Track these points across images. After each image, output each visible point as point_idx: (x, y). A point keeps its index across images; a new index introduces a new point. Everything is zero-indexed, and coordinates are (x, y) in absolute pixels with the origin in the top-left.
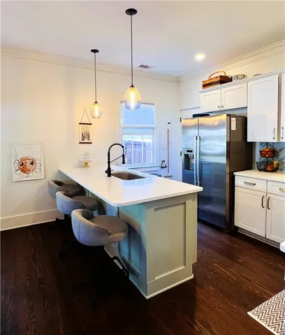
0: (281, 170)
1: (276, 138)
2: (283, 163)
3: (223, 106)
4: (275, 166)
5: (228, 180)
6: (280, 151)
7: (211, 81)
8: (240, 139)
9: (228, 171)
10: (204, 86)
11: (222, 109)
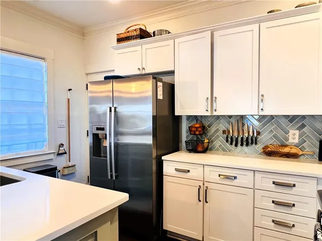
0: (211, 150)
1: (209, 110)
2: (212, 142)
3: (143, 69)
4: (206, 145)
5: (154, 168)
6: (209, 126)
7: (128, 35)
8: (165, 112)
9: (154, 155)
10: (119, 40)
11: (144, 72)
